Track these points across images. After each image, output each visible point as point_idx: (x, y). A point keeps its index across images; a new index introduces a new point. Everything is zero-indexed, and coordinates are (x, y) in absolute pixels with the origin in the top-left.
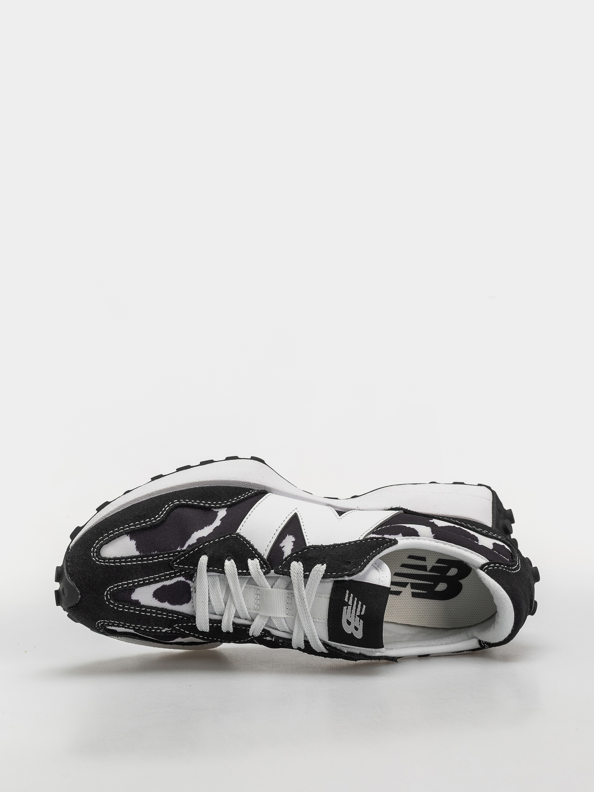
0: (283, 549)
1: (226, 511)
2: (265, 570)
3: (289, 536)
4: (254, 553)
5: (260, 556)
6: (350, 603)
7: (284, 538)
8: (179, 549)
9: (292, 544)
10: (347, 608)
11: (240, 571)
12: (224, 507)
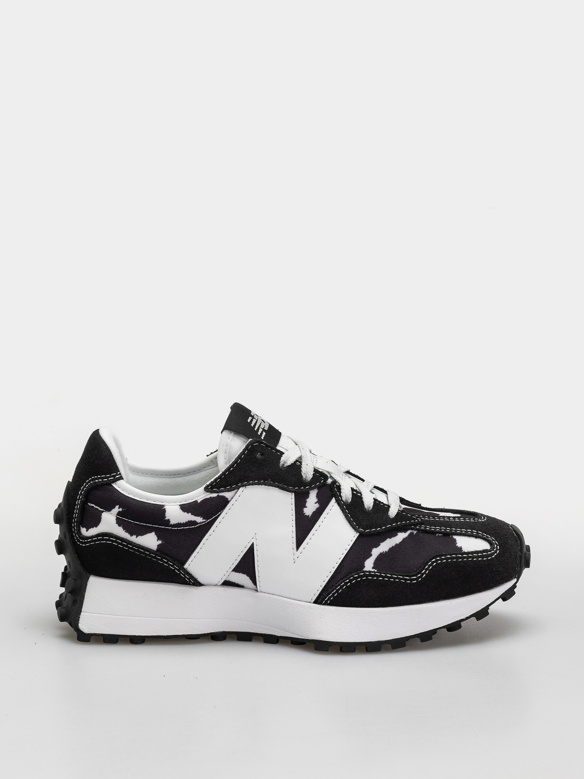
0: (317, 500)
1: (364, 567)
2: (336, 486)
3: (309, 515)
4: (344, 507)
5: (339, 502)
6: (260, 430)
7: (314, 513)
8: (415, 532)
9: (307, 505)
10: (264, 428)
11: (359, 494)
12: (367, 572)
